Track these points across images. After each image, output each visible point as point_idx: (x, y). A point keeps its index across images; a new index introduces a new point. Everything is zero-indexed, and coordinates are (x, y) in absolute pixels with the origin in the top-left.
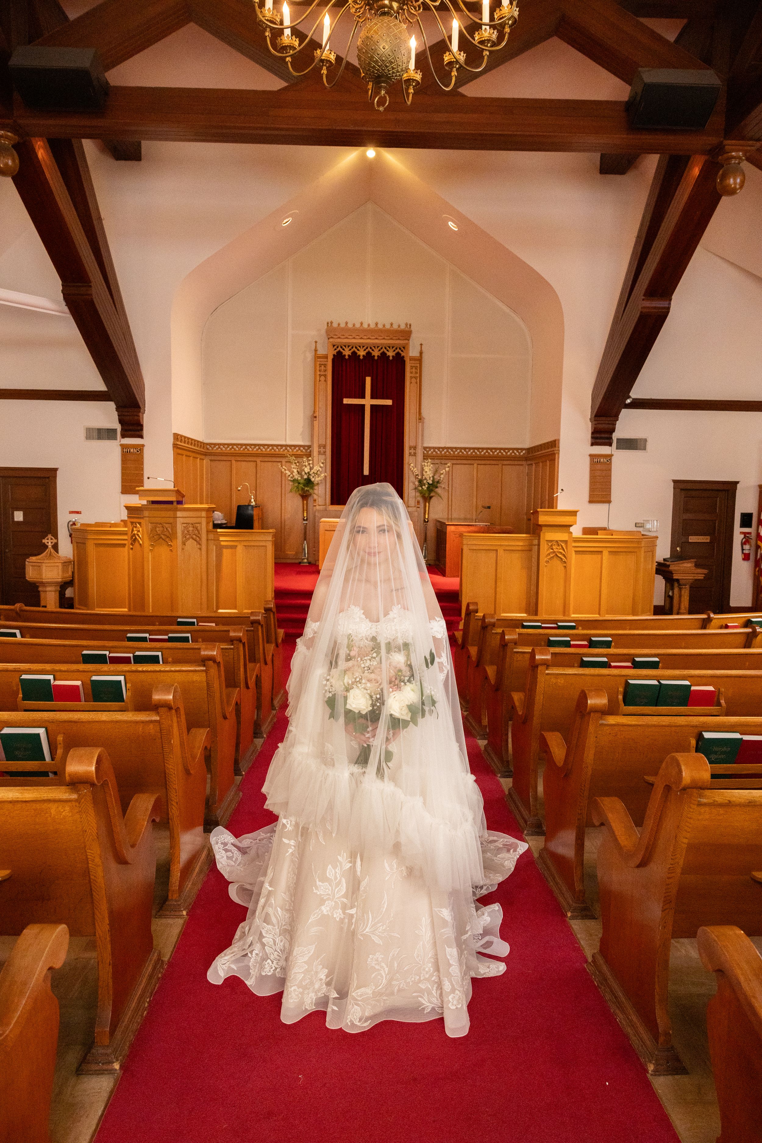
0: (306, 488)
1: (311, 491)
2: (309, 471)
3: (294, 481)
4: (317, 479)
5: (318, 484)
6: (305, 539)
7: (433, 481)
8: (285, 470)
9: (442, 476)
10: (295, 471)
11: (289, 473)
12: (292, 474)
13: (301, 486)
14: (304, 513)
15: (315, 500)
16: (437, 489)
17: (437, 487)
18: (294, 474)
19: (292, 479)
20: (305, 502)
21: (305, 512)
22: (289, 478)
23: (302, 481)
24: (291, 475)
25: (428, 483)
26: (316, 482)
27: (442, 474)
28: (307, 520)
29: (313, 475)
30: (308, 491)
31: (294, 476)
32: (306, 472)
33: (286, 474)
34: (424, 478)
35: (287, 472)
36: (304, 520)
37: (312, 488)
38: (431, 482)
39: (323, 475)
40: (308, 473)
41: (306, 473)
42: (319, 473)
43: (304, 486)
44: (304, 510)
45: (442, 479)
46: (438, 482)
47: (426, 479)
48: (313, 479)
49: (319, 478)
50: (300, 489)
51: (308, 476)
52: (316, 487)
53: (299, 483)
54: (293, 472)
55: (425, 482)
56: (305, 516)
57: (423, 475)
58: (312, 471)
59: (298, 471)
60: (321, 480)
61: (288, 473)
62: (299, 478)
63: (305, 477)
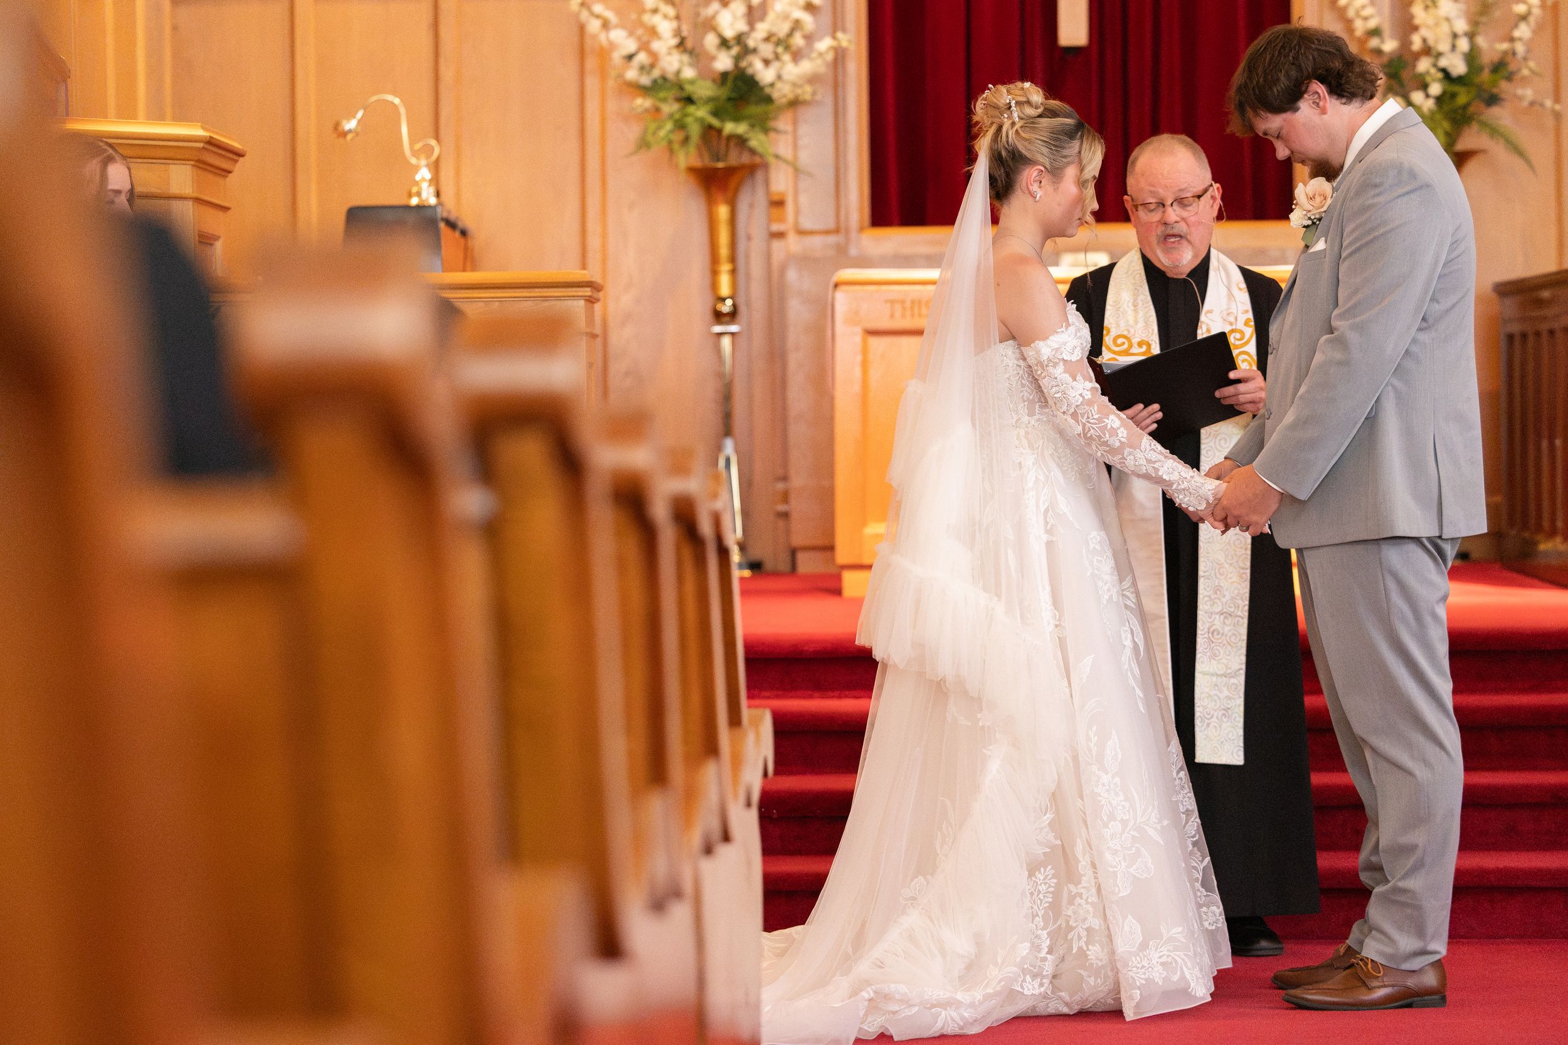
0: (729, 127)
1: (756, 141)
2: (742, 26)
3: (660, 86)
4: (793, 71)
5: (795, 103)
6: (728, 431)
7: (1471, 58)
8: (606, 25)
9: (1523, 31)
10: (666, 27)
11: (631, 46)
12: (644, 46)
13: (701, 112)
14: (715, 273)
15: (778, 203)
16: (1495, 111)
17: (1493, 100)
18: (656, 45)
19: (645, 80)
20: (723, 211)
21: (725, 267)
22: (631, 74)
23: (705, 90)
24: (642, 57)
25: (1446, 74)
26: (782, 92)
27: (1524, 18)
28: (733, 315)
29: (767, 50)
30: (741, 141)
31: (654, 56)
32: (729, 34)
33: (613, 46)
34: (1417, 43)
35: (618, 35)
36: (718, 317)
37: (763, 125)
38: (1459, 67)
39: (824, 44)
40: (740, 39)
41: (724, 43)
42: (798, 40)
43: (716, 113)
44: (714, 260)
45: (1520, 48)
46: (1500, 67)
47: (1427, 51)
48: (765, 75)
49: (806, 67)
50: (695, 130)
51: (738, 59)
52: (783, 123)
53: (689, 100)
54: (653, 32)
55: (1424, 65)
56: (725, 289)
57: (1407, 27)
58: (762, 29)
59: (677, 32)
60: (813, 79)
61: (622, 41)
62: (689, 73)
63: (724, 62)
